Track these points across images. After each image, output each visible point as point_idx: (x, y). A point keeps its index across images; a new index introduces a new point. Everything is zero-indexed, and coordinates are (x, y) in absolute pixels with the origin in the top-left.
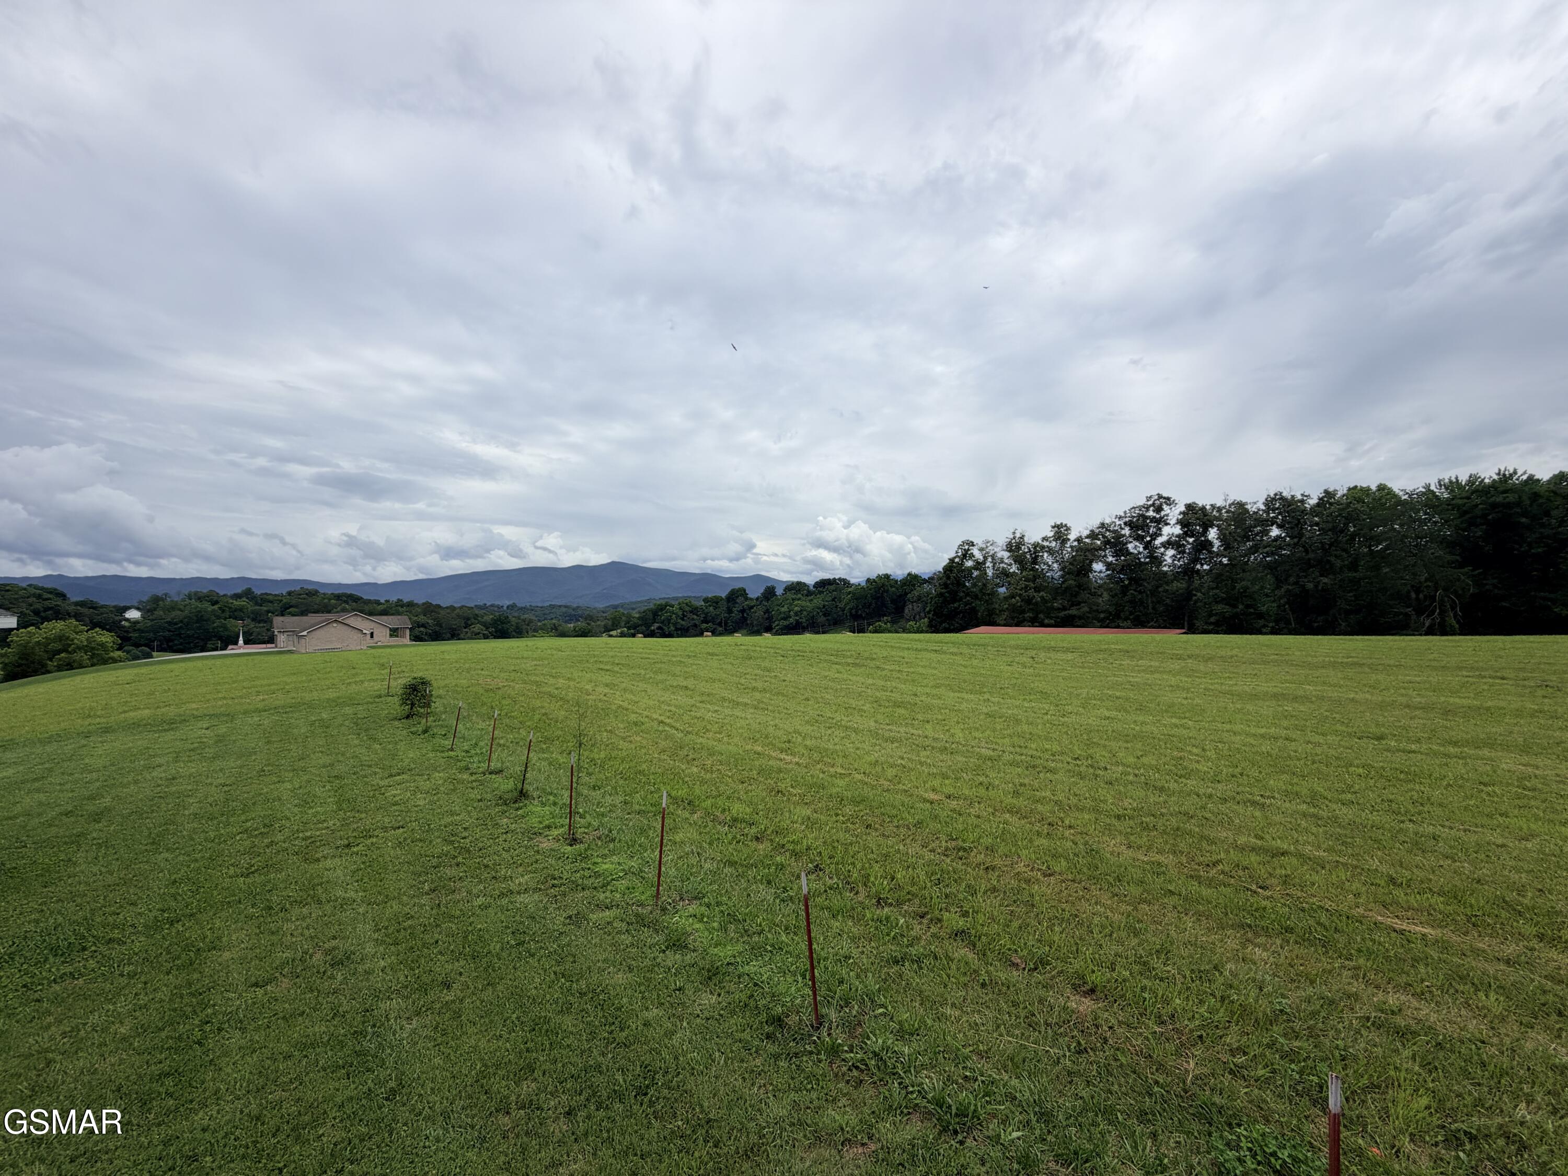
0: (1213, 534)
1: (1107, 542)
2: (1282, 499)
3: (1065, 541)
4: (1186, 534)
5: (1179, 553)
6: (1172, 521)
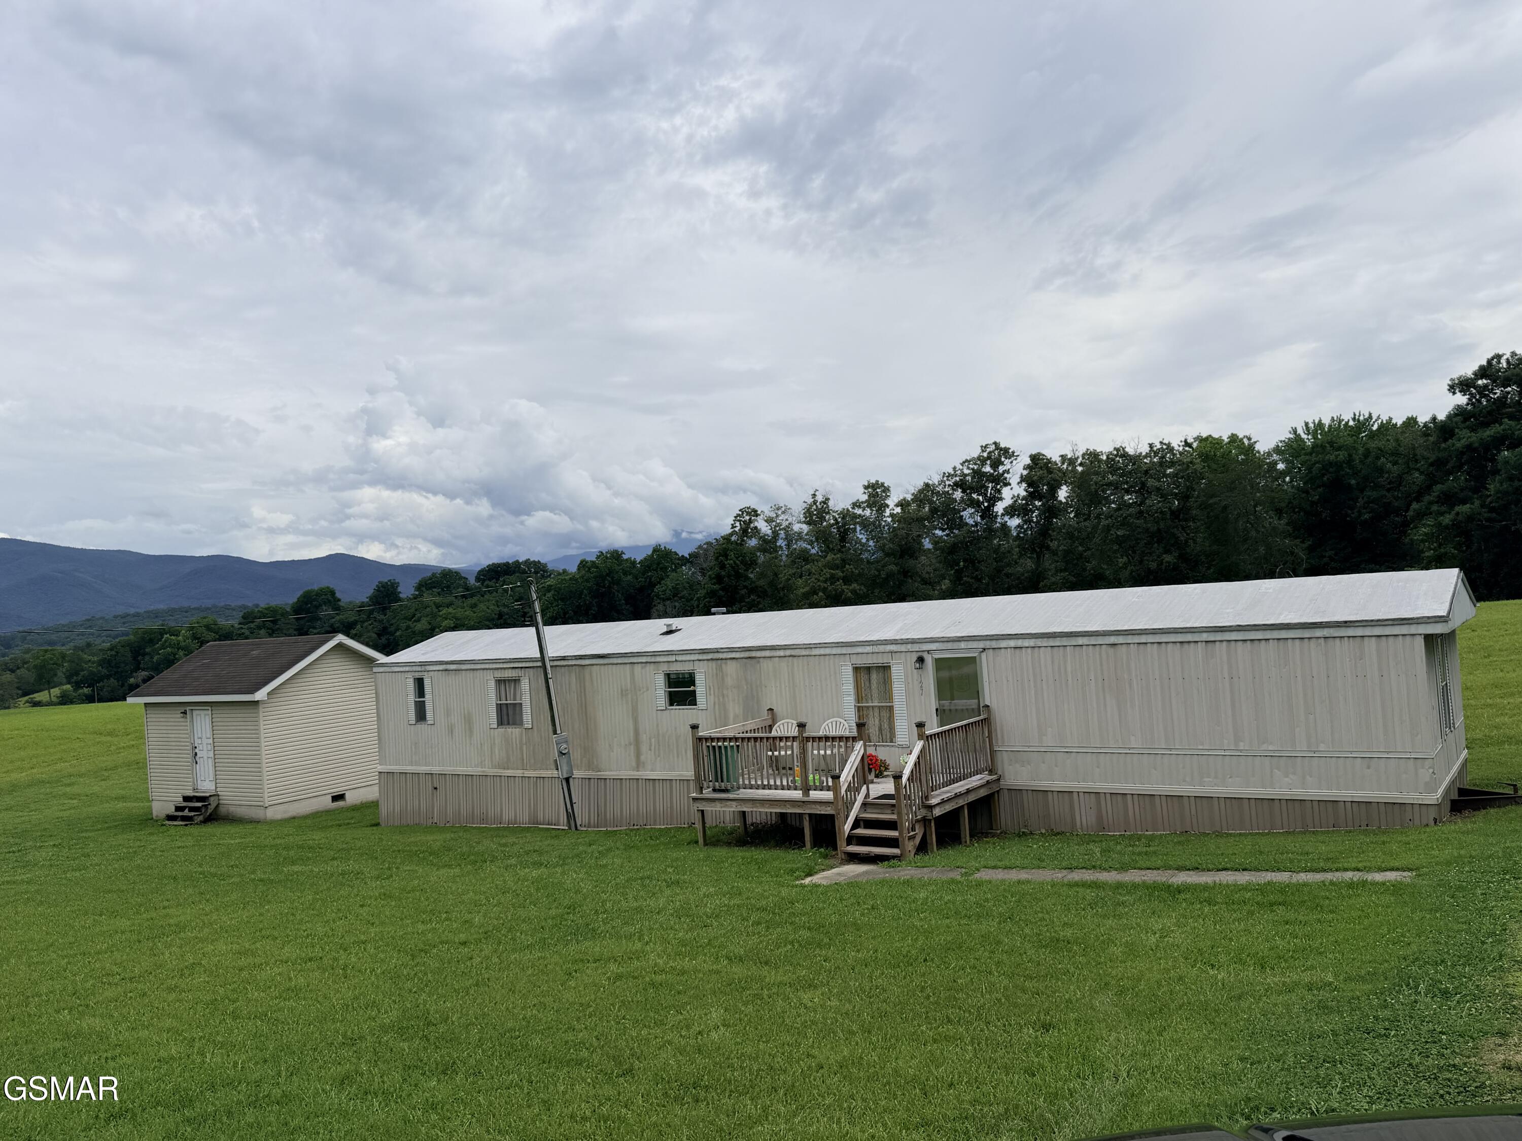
3: (882, 507)
4: (1033, 495)
5: (1025, 522)
6: (1014, 479)
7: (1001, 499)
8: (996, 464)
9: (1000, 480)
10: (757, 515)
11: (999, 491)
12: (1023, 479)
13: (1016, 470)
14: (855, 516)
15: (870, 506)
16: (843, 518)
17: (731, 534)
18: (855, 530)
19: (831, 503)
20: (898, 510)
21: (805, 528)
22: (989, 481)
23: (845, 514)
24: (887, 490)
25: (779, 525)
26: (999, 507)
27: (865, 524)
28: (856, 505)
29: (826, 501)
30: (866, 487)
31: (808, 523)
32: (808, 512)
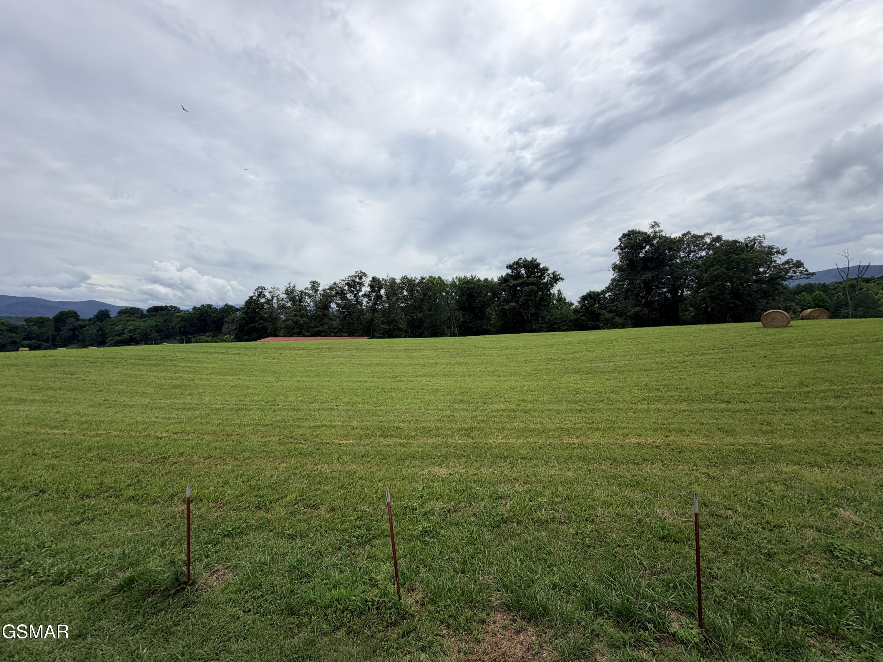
0: (383, 292)
1: (337, 293)
2: (407, 278)
3: (317, 290)
4: (372, 291)
5: (369, 300)
6: (366, 284)
7: (361, 291)
8: (361, 278)
9: (361, 284)
10: (265, 289)
11: (361, 288)
12: (369, 285)
13: (367, 281)
14: (305, 293)
15: (312, 290)
16: (301, 293)
17: (253, 296)
18: (305, 298)
19: (296, 288)
20: (323, 292)
21: (285, 296)
22: (357, 284)
23: (302, 292)
24: (318, 284)
25: (274, 294)
26: (361, 294)
27: (310, 296)
28: (306, 289)
29: (294, 287)
30: (311, 283)
31: (287, 294)
32: (287, 291)
